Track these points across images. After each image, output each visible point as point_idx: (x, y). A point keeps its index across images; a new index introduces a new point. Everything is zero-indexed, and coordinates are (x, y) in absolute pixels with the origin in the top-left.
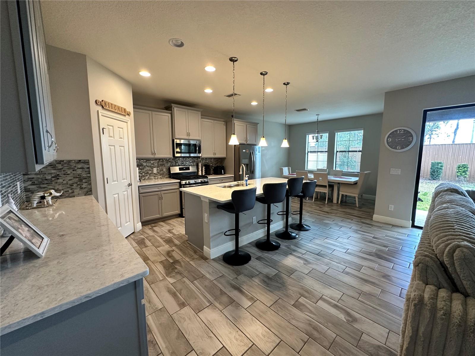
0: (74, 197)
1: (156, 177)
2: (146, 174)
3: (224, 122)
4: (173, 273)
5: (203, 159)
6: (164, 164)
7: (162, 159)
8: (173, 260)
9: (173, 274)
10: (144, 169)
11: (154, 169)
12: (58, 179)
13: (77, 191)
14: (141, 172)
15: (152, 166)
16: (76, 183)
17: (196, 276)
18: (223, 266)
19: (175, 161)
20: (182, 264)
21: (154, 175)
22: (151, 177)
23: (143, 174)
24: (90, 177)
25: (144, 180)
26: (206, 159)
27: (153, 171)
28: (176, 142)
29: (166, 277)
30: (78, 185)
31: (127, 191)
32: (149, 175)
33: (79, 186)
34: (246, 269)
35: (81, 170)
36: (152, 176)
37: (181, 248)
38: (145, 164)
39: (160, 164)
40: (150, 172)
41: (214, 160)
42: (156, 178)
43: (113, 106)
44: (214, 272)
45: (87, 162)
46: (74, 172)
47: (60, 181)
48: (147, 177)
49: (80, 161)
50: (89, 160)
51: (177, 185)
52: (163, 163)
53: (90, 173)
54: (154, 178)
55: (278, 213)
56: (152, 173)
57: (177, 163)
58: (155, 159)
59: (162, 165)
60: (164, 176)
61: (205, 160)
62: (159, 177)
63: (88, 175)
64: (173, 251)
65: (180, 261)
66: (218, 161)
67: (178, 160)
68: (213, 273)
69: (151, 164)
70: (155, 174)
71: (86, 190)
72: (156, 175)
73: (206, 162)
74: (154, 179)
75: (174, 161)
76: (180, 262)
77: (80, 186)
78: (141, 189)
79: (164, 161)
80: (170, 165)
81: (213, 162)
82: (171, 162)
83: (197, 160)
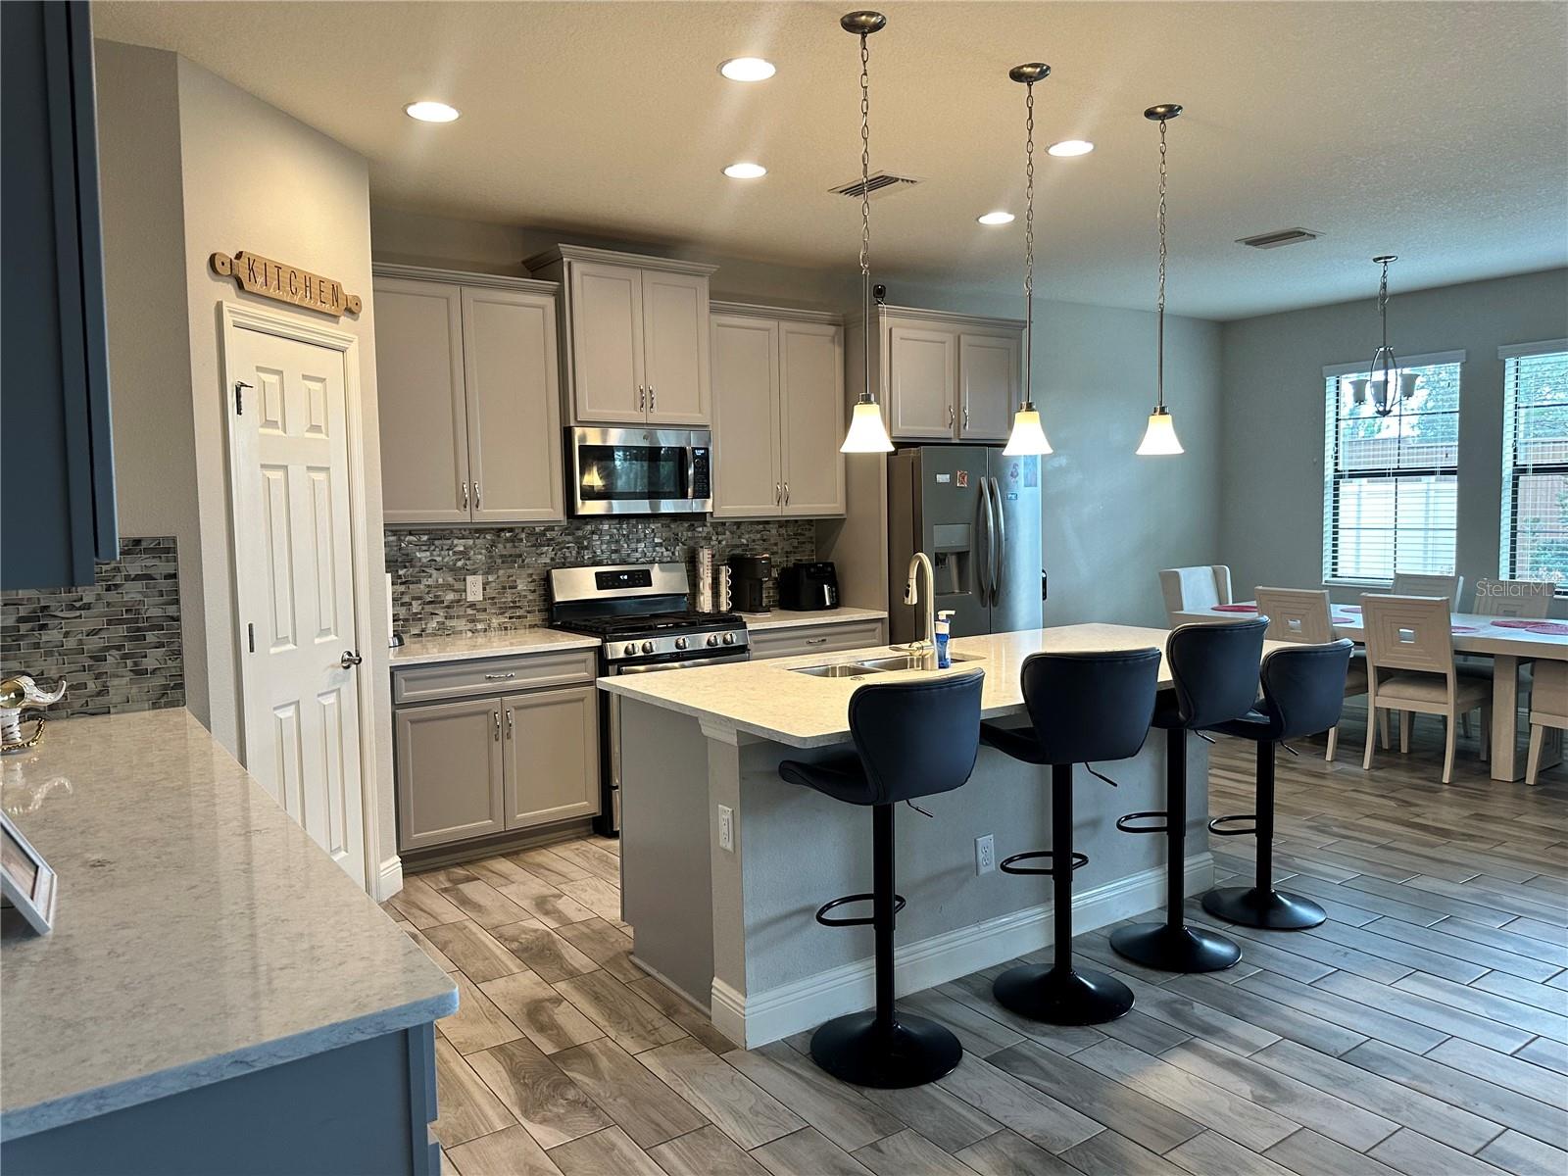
0: (109, 713)
1: (480, 621)
2: (429, 608)
3: (832, 329)
4: (554, 1105)
5: (724, 524)
6: (520, 556)
7: (511, 530)
8: (557, 1044)
9: (555, 1110)
10: (419, 582)
11: (469, 579)
12: (43, 627)
13: (121, 685)
14: (406, 599)
15: (459, 564)
16: (119, 648)
17: (667, 1125)
18: (808, 1082)
19: (578, 542)
20: (604, 1063)
21: (470, 611)
22: (454, 623)
23: (416, 607)
24: (177, 619)
25: (420, 635)
26: (738, 524)
27: (465, 591)
28: (583, 438)
29: (523, 1121)
30: (125, 657)
31: (339, 689)
32: (441, 613)
33: (129, 662)
34: (932, 1108)
35: (139, 585)
36: (458, 617)
37: (598, 988)
38: (423, 556)
39: (501, 556)
40: (450, 596)
41: (783, 531)
42: (480, 626)
43: (285, 276)
44: (760, 1108)
45: (165, 549)
46: (112, 596)
47: (52, 636)
49: (137, 542)
50: (174, 540)
51: (584, 661)
52: (513, 551)
53: (177, 602)
54: (470, 626)
55: (1126, 824)
56: (459, 601)
57: (586, 548)
58: (477, 531)
59: (510, 560)
60: (519, 617)
61: (732, 533)
62: (495, 622)
63: (171, 610)
64: (558, 1000)
65: (593, 1048)
66: (802, 539)
67: (593, 533)
68: (757, 1114)
69: (455, 553)
70: (472, 605)
71: (159, 681)
72: (478, 610)
73: (736, 541)
74: (470, 634)
75: (570, 538)
76: (590, 1057)
77: (136, 664)
78: (403, 681)
79: (522, 540)
80: (552, 559)
81: (776, 544)
82: (558, 544)
83: (690, 534)
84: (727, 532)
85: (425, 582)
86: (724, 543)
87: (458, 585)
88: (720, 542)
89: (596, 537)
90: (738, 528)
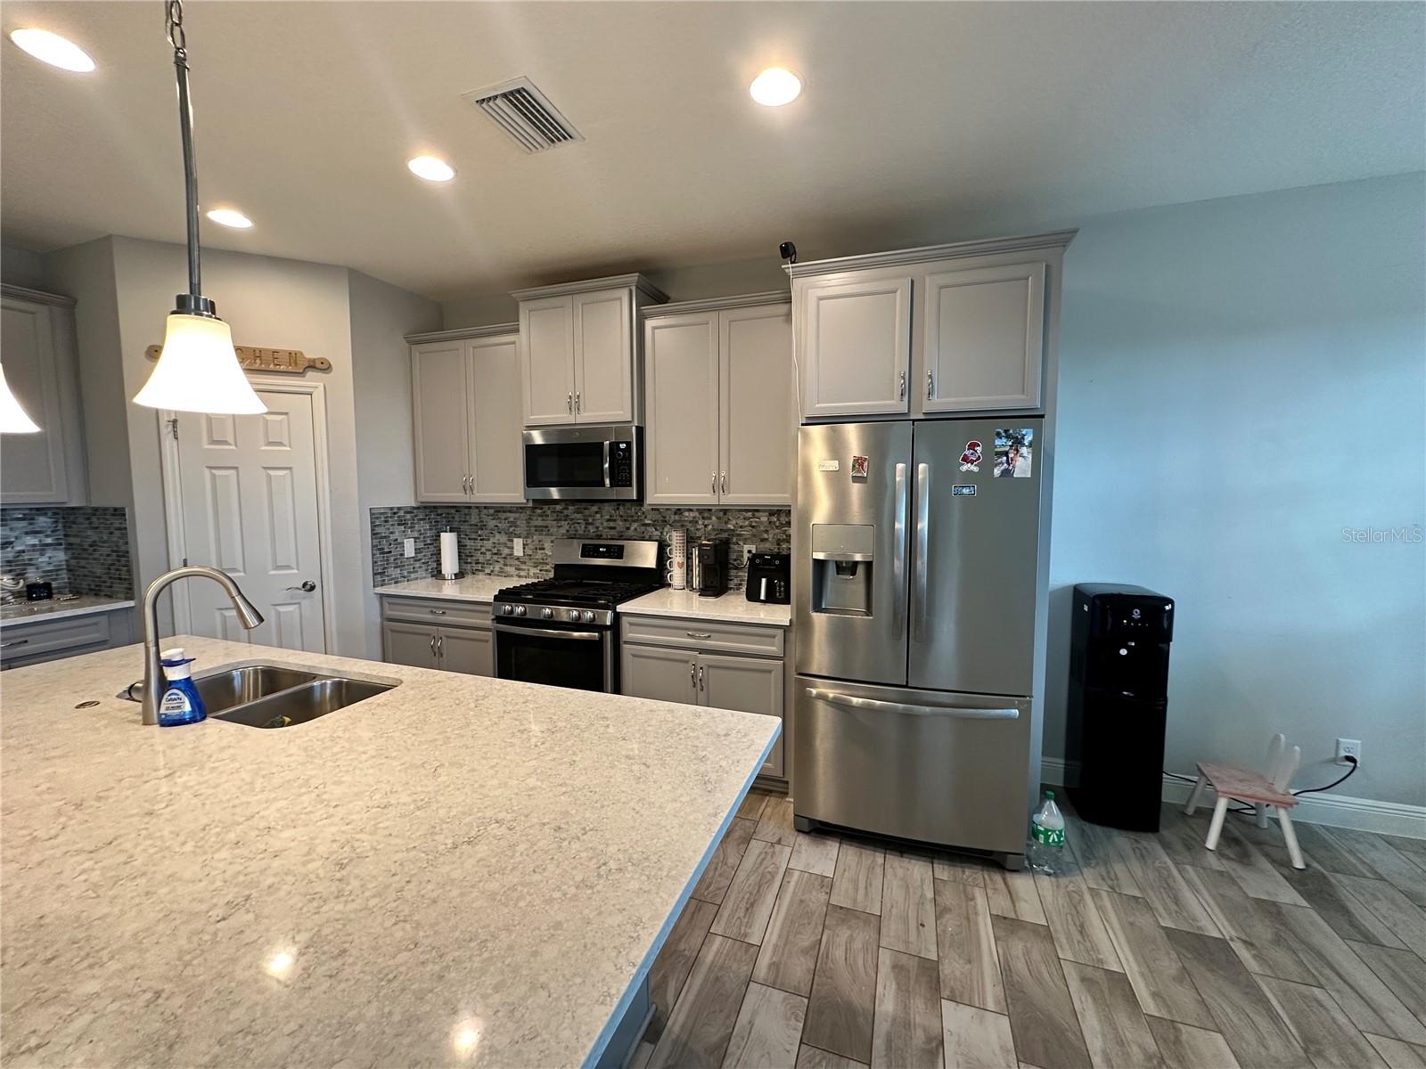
1: (524, 570)
2: (495, 557)
6: (547, 527)
10: (488, 540)
11: (515, 540)
12: (95, 550)
15: (511, 530)
16: (115, 565)
22: (507, 569)
25: (490, 574)
26: (725, 512)
27: (513, 548)
30: (116, 570)
32: (502, 561)
35: (118, 533)
36: (511, 565)
38: (492, 523)
39: (536, 526)
40: (506, 551)
42: (522, 573)
45: (119, 513)
46: (111, 537)
47: (98, 555)
48: (497, 569)
49: (116, 510)
50: (124, 509)
52: (545, 524)
53: (128, 543)
56: (510, 555)
57: (592, 524)
59: (539, 529)
61: (719, 518)
62: (532, 571)
63: (126, 547)
67: (597, 513)
69: (509, 522)
70: (518, 559)
71: (126, 585)
72: (522, 563)
74: (516, 578)
75: (579, 516)
77: (119, 574)
79: (548, 516)
80: (568, 531)
81: (766, 532)
82: (572, 520)
83: (677, 517)
84: (714, 518)
85: (492, 540)
86: (710, 527)
87: (509, 544)
88: (706, 526)
89: (598, 516)
90: (725, 514)
